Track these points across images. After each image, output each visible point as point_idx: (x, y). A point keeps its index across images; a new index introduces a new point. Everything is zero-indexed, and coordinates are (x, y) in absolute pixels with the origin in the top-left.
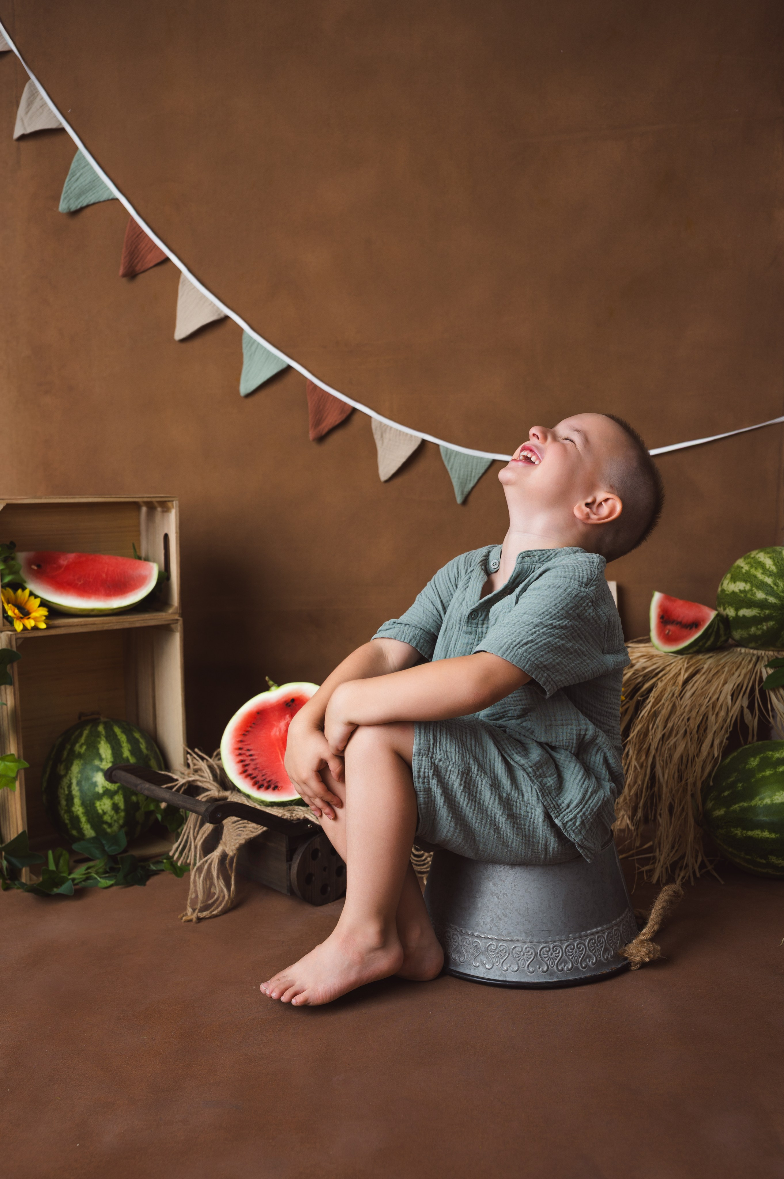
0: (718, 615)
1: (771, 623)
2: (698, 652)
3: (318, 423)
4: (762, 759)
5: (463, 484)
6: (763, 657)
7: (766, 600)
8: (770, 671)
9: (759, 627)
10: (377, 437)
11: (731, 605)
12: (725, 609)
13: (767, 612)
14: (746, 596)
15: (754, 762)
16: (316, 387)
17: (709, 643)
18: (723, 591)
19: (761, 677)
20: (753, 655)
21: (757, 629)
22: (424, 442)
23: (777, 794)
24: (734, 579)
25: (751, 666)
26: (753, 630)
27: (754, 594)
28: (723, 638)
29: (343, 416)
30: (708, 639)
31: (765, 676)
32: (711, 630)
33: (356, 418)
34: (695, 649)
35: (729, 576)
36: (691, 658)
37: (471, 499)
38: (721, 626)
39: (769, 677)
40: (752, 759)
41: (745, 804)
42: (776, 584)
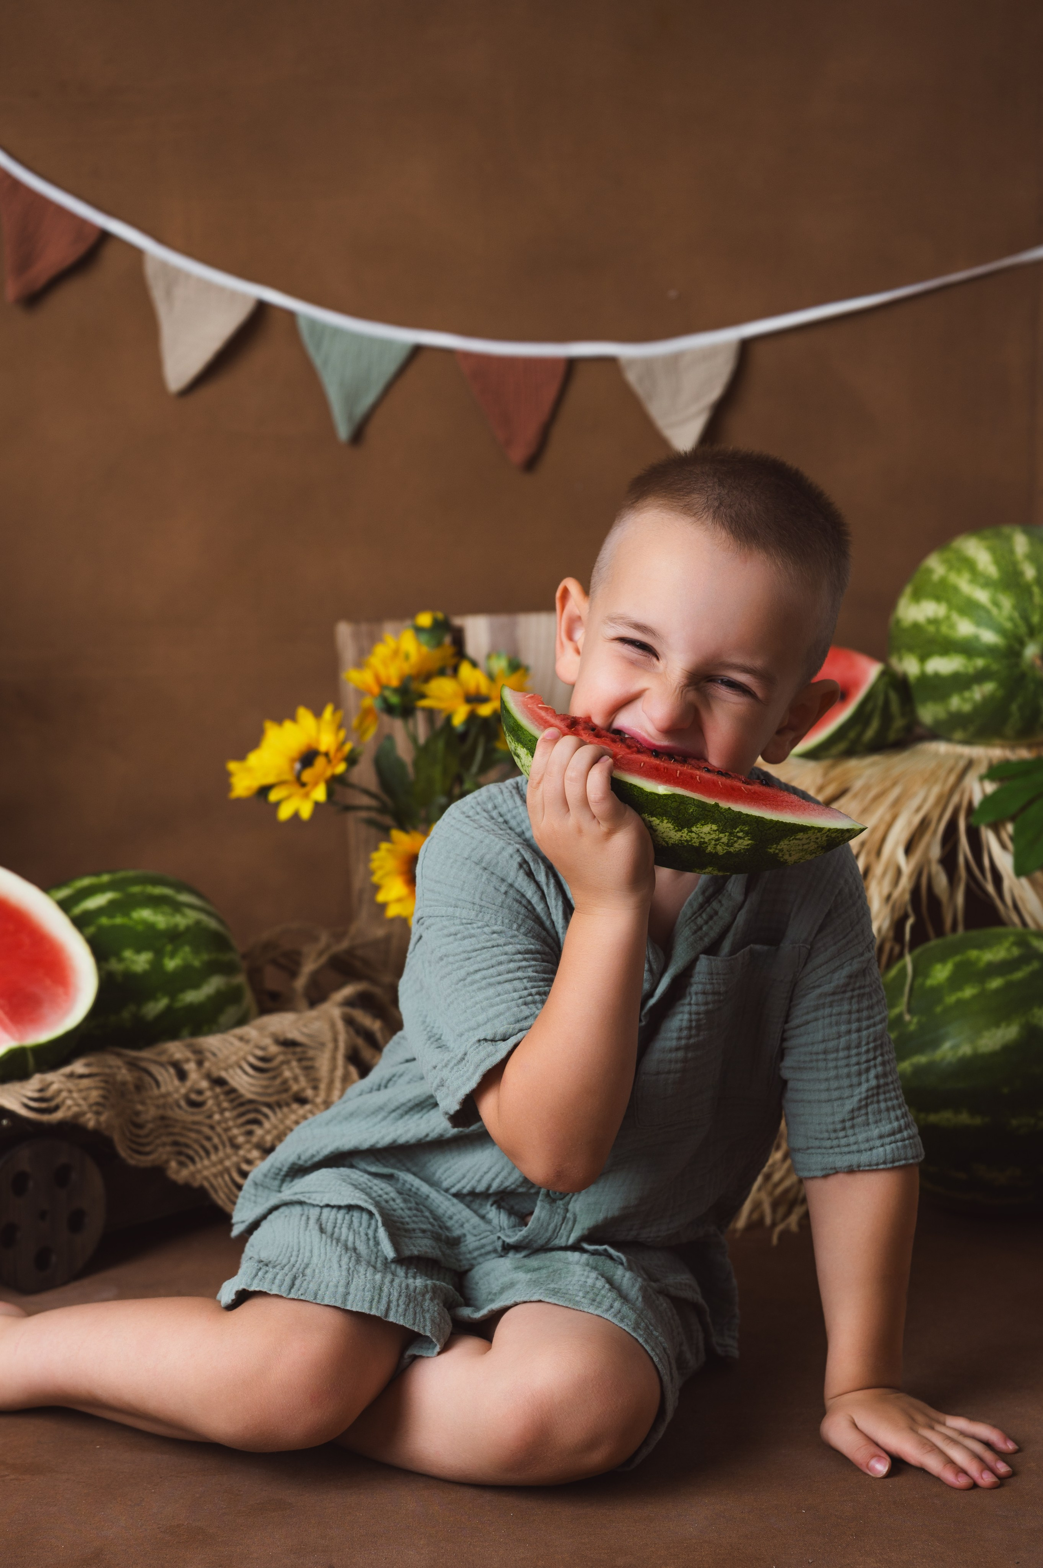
0: (883, 674)
1: (989, 687)
2: (850, 753)
3: (24, 263)
4: (958, 967)
5: (350, 399)
6: (979, 761)
7: (977, 638)
8: (990, 787)
9: (967, 694)
10: (158, 294)
11: (911, 649)
12: (900, 659)
13: (980, 663)
14: (938, 630)
15: (941, 973)
16: (16, 185)
17: (870, 733)
18: (898, 622)
19: (970, 803)
20: (960, 756)
21: (964, 700)
22: (262, 309)
23: (986, 1034)
24: (917, 597)
25: (952, 779)
26: (955, 703)
27: (952, 626)
28: (899, 723)
29: (81, 249)
30: (866, 723)
31: (977, 799)
32: (869, 707)
33: (109, 253)
34: (842, 746)
35: (908, 590)
36: (833, 766)
37: (373, 431)
38: (894, 697)
39: (987, 800)
40: (938, 967)
41: (922, 1059)
42: (996, 604)
